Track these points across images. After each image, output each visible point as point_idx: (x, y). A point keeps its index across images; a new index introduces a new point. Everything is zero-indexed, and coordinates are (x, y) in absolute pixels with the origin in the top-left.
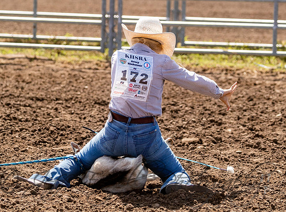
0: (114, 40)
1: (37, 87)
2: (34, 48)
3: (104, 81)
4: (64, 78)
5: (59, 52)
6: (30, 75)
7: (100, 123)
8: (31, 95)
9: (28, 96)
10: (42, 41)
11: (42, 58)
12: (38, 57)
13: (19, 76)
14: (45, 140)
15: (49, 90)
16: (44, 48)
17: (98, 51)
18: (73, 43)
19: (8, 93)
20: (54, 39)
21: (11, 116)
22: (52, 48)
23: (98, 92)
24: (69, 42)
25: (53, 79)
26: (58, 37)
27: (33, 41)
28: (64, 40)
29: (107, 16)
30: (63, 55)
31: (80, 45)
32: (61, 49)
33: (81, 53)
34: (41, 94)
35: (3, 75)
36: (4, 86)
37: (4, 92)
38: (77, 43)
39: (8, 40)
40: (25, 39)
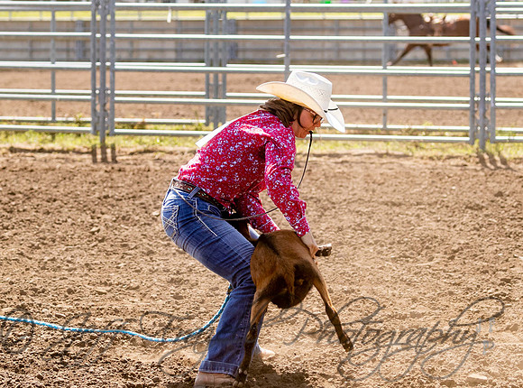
0: (486, 128)
1: (392, 189)
2: (386, 141)
3: (475, 179)
4: (425, 177)
5: (417, 145)
6: (381, 174)
7: (475, 232)
8: (385, 198)
9: (381, 200)
10: (394, 132)
11: (396, 153)
12: (390, 152)
13: (368, 176)
14: (407, 254)
15: (408, 193)
16: (397, 140)
17: (467, 142)
18: (434, 133)
19: (357, 197)
20: (410, 129)
21: (362, 225)
22: (408, 141)
23: (469, 194)
24: (428, 132)
25: (411, 179)
26: (414, 127)
27: (383, 132)
28: (422, 130)
29: (476, 99)
30: (422, 148)
31: (442, 136)
32: (420, 141)
33: (444, 146)
34: (397, 198)
35: (348, 175)
36: (350, 189)
37: (351, 197)
38: (438, 133)
39: (352, 131)
40: (373, 130)
